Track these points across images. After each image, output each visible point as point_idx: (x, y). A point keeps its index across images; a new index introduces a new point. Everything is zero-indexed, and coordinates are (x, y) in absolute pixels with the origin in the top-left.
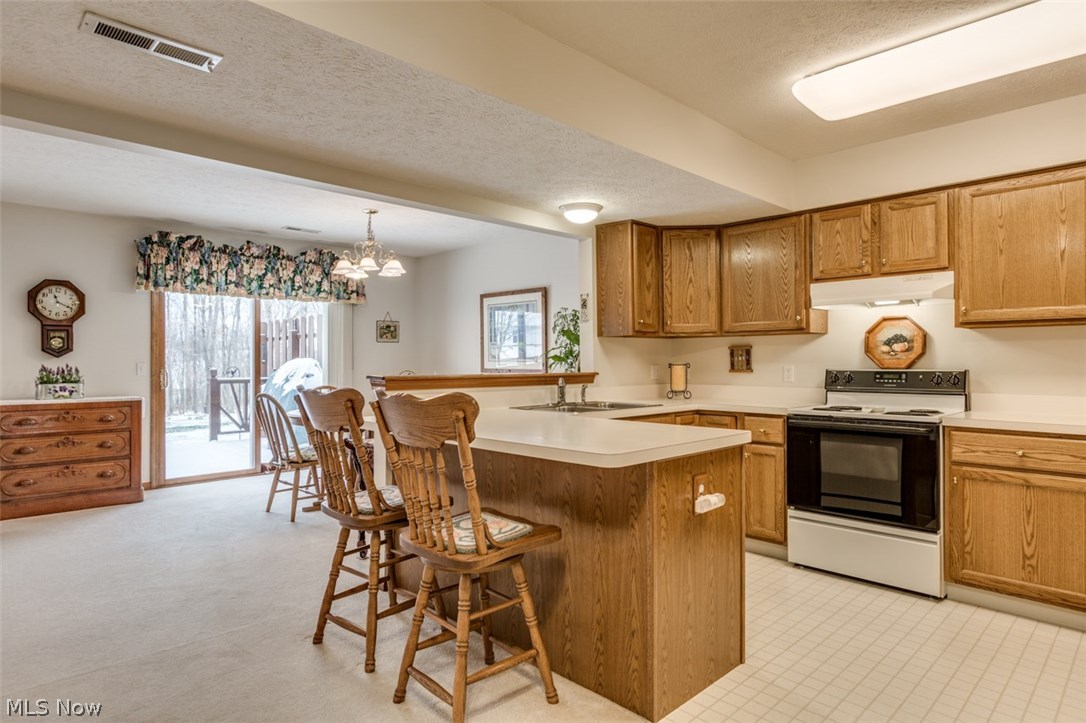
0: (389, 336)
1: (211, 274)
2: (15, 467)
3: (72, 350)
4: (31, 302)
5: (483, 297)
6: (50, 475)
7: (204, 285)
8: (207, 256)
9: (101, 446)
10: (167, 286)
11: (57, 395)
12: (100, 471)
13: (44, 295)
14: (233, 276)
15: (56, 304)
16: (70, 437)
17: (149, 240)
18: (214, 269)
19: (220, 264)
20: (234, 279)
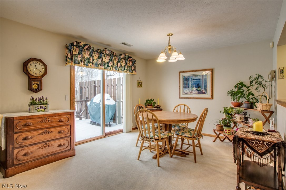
0: (140, 86)
1: (93, 60)
2: (23, 147)
3: (42, 90)
4: (25, 67)
5: (180, 72)
6: (39, 148)
7: (91, 64)
8: (92, 53)
9: (60, 132)
10: (79, 63)
11: (39, 110)
12: (59, 144)
13: (30, 65)
14: (100, 62)
15: (36, 69)
16: (47, 130)
17: (72, 44)
18: (94, 58)
19: (96, 56)
20: (100, 63)
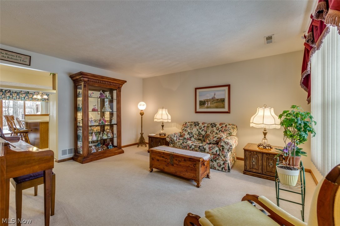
1: (13, 97)
7: (11, 99)
8: (12, 93)
10: (2, 99)
19: (15, 95)
20: (18, 98)
